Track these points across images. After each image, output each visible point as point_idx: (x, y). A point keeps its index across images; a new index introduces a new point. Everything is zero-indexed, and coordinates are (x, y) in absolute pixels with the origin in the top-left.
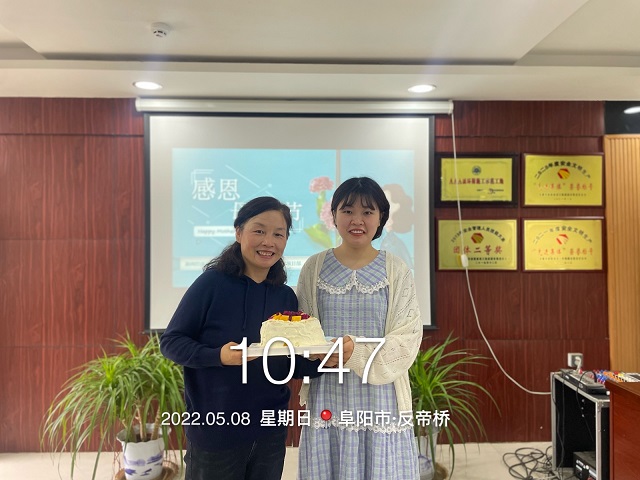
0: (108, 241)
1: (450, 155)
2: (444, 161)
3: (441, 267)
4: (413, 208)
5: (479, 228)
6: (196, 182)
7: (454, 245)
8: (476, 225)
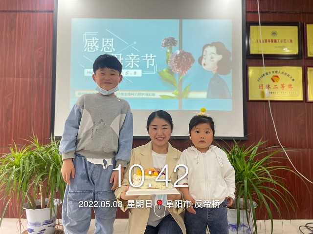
0: (29, 79)
1: (257, 24)
2: (252, 27)
3: (250, 99)
4: (231, 59)
5: (276, 72)
6: (86, 40)
7: (259, 83)
8: (275, 70)
